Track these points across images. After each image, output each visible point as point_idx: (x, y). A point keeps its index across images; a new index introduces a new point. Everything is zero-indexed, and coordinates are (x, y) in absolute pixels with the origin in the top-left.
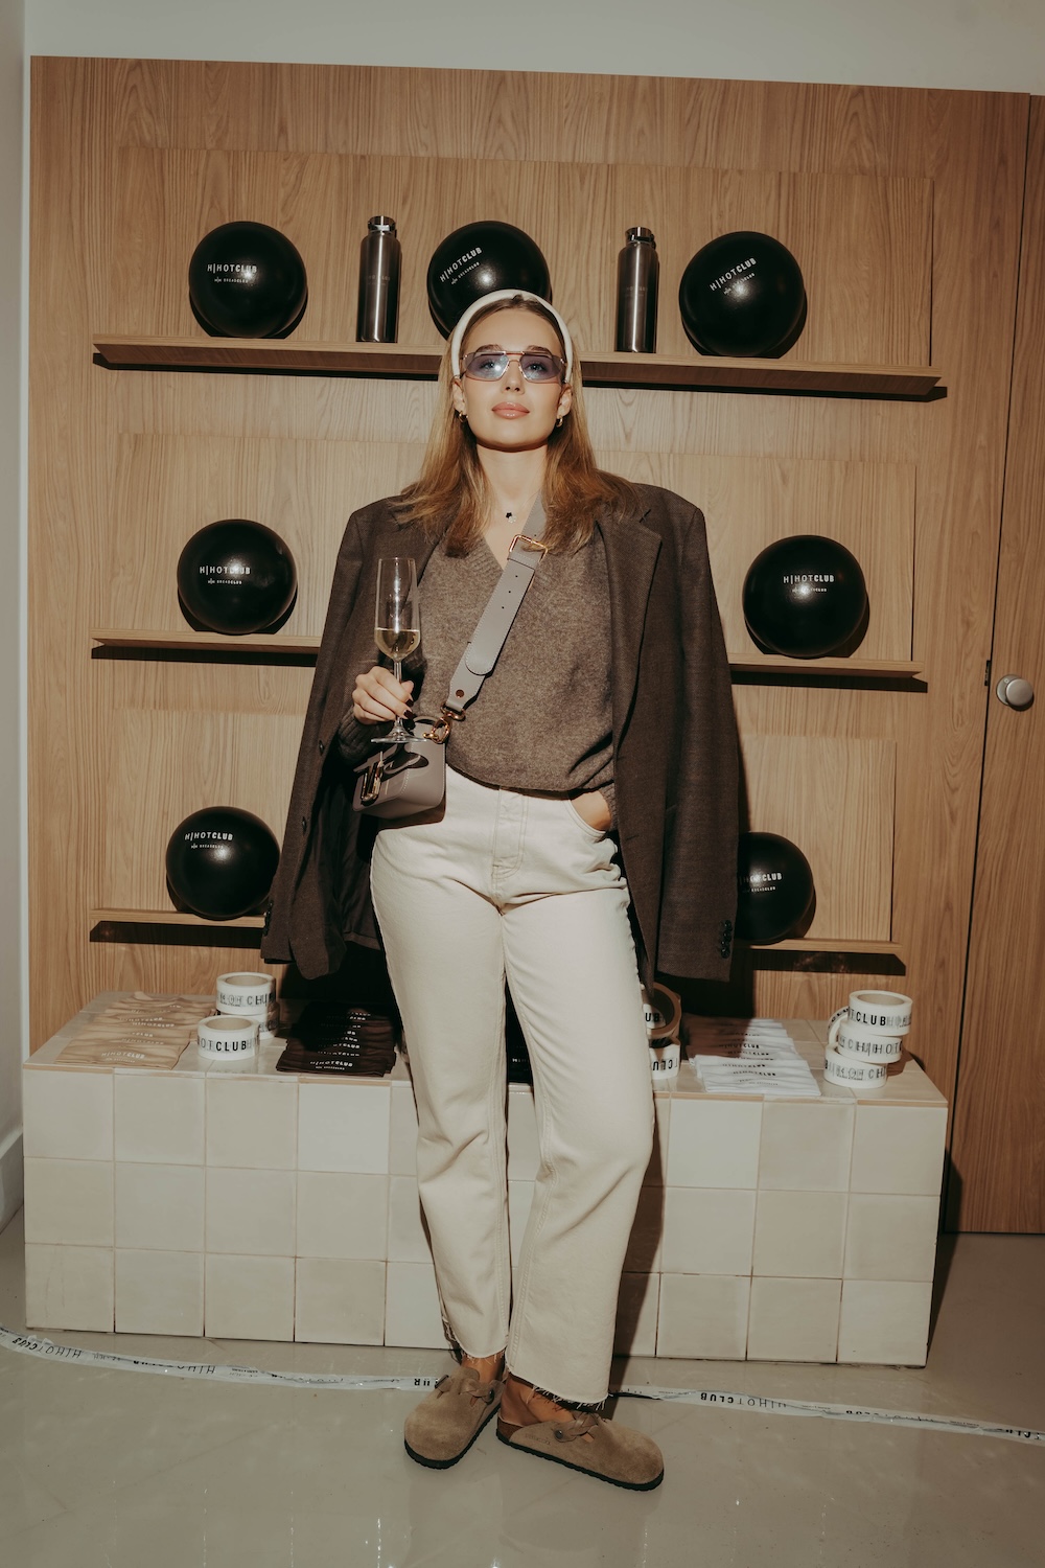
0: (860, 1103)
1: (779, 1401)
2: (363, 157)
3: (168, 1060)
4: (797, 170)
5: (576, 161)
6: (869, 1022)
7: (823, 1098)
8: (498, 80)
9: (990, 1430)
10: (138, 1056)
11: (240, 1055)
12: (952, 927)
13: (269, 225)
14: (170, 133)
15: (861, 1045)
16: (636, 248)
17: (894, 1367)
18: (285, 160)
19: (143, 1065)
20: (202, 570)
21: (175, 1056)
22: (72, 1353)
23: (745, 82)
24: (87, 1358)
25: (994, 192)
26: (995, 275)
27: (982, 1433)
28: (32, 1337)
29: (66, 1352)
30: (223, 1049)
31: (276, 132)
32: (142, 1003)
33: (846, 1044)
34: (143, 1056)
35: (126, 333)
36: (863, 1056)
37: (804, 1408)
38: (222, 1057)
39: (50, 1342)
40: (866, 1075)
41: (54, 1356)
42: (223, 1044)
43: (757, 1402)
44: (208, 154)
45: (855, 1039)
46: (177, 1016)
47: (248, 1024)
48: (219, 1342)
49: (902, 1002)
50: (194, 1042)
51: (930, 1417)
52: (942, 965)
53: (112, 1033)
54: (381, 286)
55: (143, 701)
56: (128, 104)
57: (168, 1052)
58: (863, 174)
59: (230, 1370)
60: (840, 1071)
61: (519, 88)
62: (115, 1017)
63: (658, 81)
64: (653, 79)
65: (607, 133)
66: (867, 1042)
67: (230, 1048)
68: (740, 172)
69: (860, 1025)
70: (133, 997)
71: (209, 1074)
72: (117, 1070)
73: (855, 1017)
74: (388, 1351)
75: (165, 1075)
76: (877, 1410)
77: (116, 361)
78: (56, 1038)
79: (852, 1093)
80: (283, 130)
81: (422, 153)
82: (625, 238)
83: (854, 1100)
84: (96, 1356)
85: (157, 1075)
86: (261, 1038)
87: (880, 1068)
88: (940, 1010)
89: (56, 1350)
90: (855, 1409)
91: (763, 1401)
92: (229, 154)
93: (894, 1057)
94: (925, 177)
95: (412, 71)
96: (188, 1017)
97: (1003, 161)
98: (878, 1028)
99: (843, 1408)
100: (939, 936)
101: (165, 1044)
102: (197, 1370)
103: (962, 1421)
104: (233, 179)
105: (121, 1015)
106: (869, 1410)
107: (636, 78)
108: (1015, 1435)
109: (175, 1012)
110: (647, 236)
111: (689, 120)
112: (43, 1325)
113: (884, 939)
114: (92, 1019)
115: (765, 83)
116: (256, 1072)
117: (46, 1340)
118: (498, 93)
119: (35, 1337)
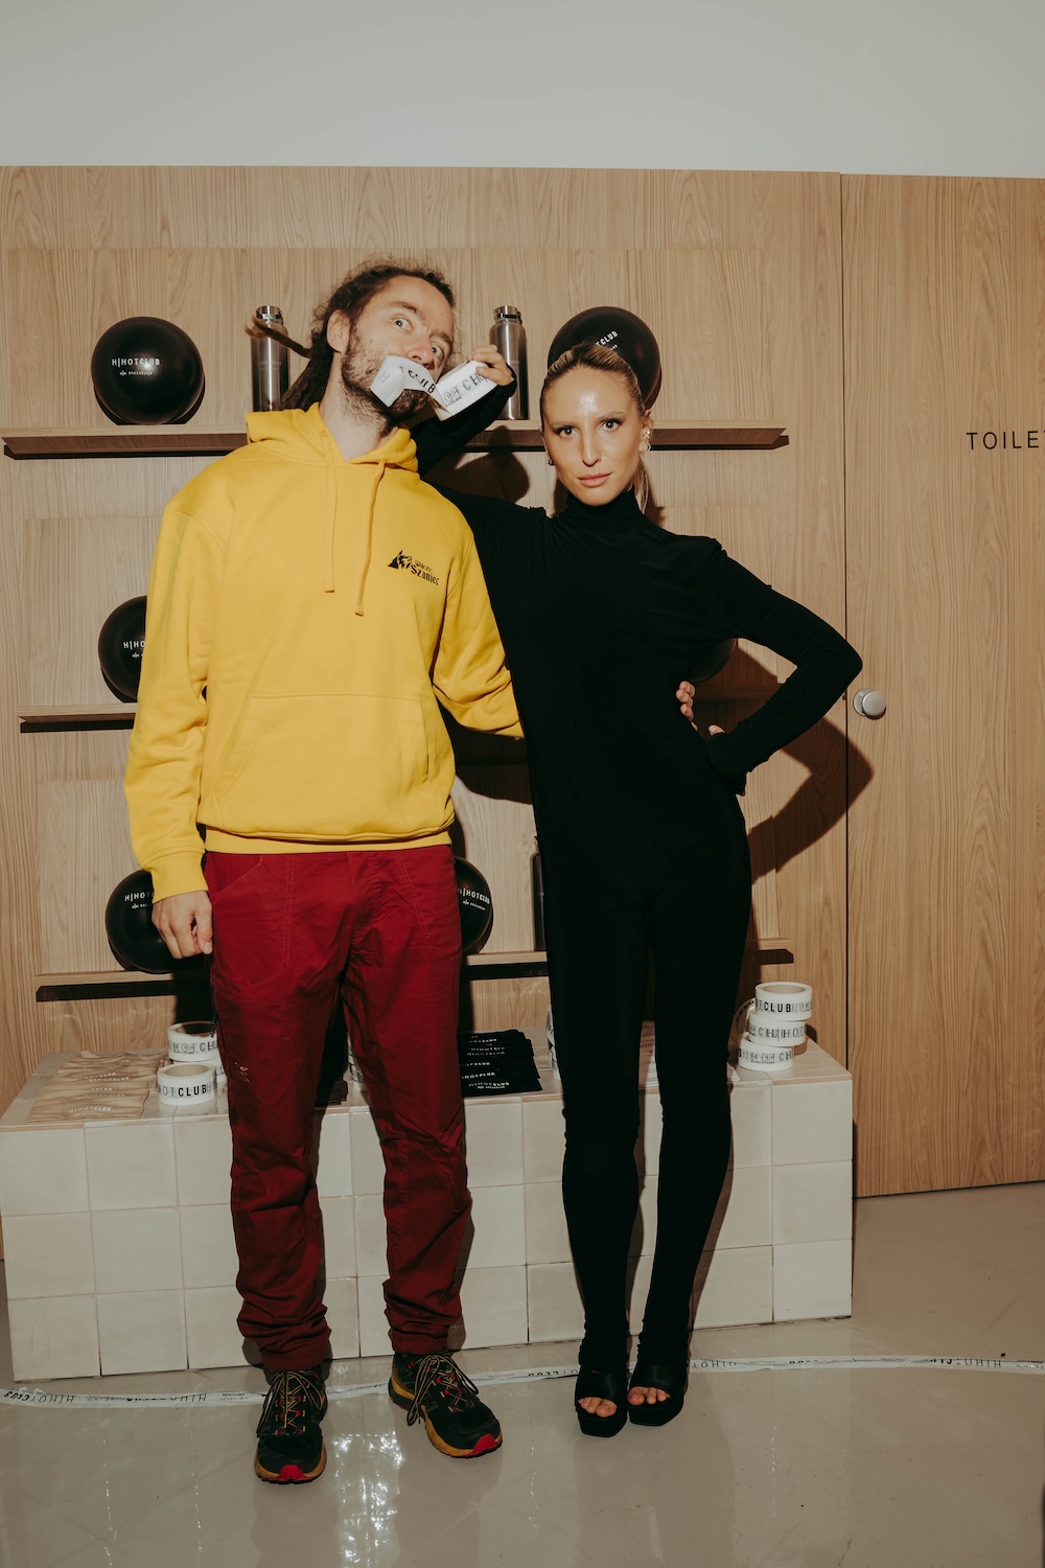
0: (775, 1083)
1: (730, 1360)
2: (243, 250)
3: (135, 1110)
4: (642, 248)
5: (442, 246)
6: (776, 1010)
7: (742, 1083)
8: (364, 176)
9: (917, 1362)
10: (104, 1109)
11: (201, 1099)
12: (831, 921)
13: (160, 317)
14: (56, 233)
15: (770, 1031)
16: (504, 326)
17: (824, 1319)
18: (170, 256)
19: (112, 1117)
20: (126, 645)
21: (140, 1105)
22: (65, 1399)
23: (589, 169)
24: (81, 1401)
25: (816, 260)
26: (823, 333)
27: (910, 1365)
28: (22, 1390)
29: (59, 1399)
30: (185, 1094)
31: (159, 228)
32: (90, 1061)
33: (757, 1032)
34: (109, 1109)
35: (30, 426)
36: (773, 1041)
37: (752, 1363)
38: (185, 1102)
39: (41, 1391)
40: (777, 1059)
41: (47, 1404)
42: (185, 1090)
43: (710, 1363)
44: (96, 252)
45: (764, 1027)
46: (130, 1070)
47: (204, 1069)
48: (204, 1373)
49: (803, 990)
50: (153, 1091)
51: (863, 1358)
52: (825, 955)
53: (74, 1091)
54: (273, 371)
55: (66, 772)
56: (14, 208)
57: (134, 1103)
58: (701, 249)
59: (220, 1396)
60: (753, 1056)
61: (384, 181)
62: (70, 1076)
63: (510, 172)
64: (506, 170)
65: (468, 220)
66: (775, 1029)
67: (191, 1092)
68: (592, 251)
69: (768, 1014)
70: (80, 1056)
71: (177, 1119)
72: (87, 1124)
73: (763, 1007)
74: (364, 1362)
75: (135, 1124)
76: (816, 1358)
77: (21, 452)
78: (17, 1101)
79: (767, 1076)
80: (165, 226)
81: (298, 245)
82: (493, 315)
83: (770, 1082)
84: (89, 1399)
85: (128, 1124)
86: (218, 1081)
87: (788, 1050)
88: (827, 996)
89: (49, 1398)
90: (796, 1359)
91: (715, 1363)
92: (116, 253)
93: (800, 1040)
94: (754, 249)
95: (283, 170)
96: (140, 1069)
97: (821, 232)
98: (784, 1015)
99: (788, 1359)
100: (821, 929)
101: (127, 1095)
102: (190, 1399)
103: (891, 1357)
104: (121, 276)
105: (74, 1073)
106: (809, 1358)
107: (490, 170)
108: (939, 1363)
109: (126, 1066)
110: (514, 313)
111: (541, 206)
112: (32, 1377)
113: (774, 936)
114: (48, 1080)
115: (607, 170)
116: (217, 1113)
117: (37, 1390)
118: (364, 187)
119: (25, 1388)
